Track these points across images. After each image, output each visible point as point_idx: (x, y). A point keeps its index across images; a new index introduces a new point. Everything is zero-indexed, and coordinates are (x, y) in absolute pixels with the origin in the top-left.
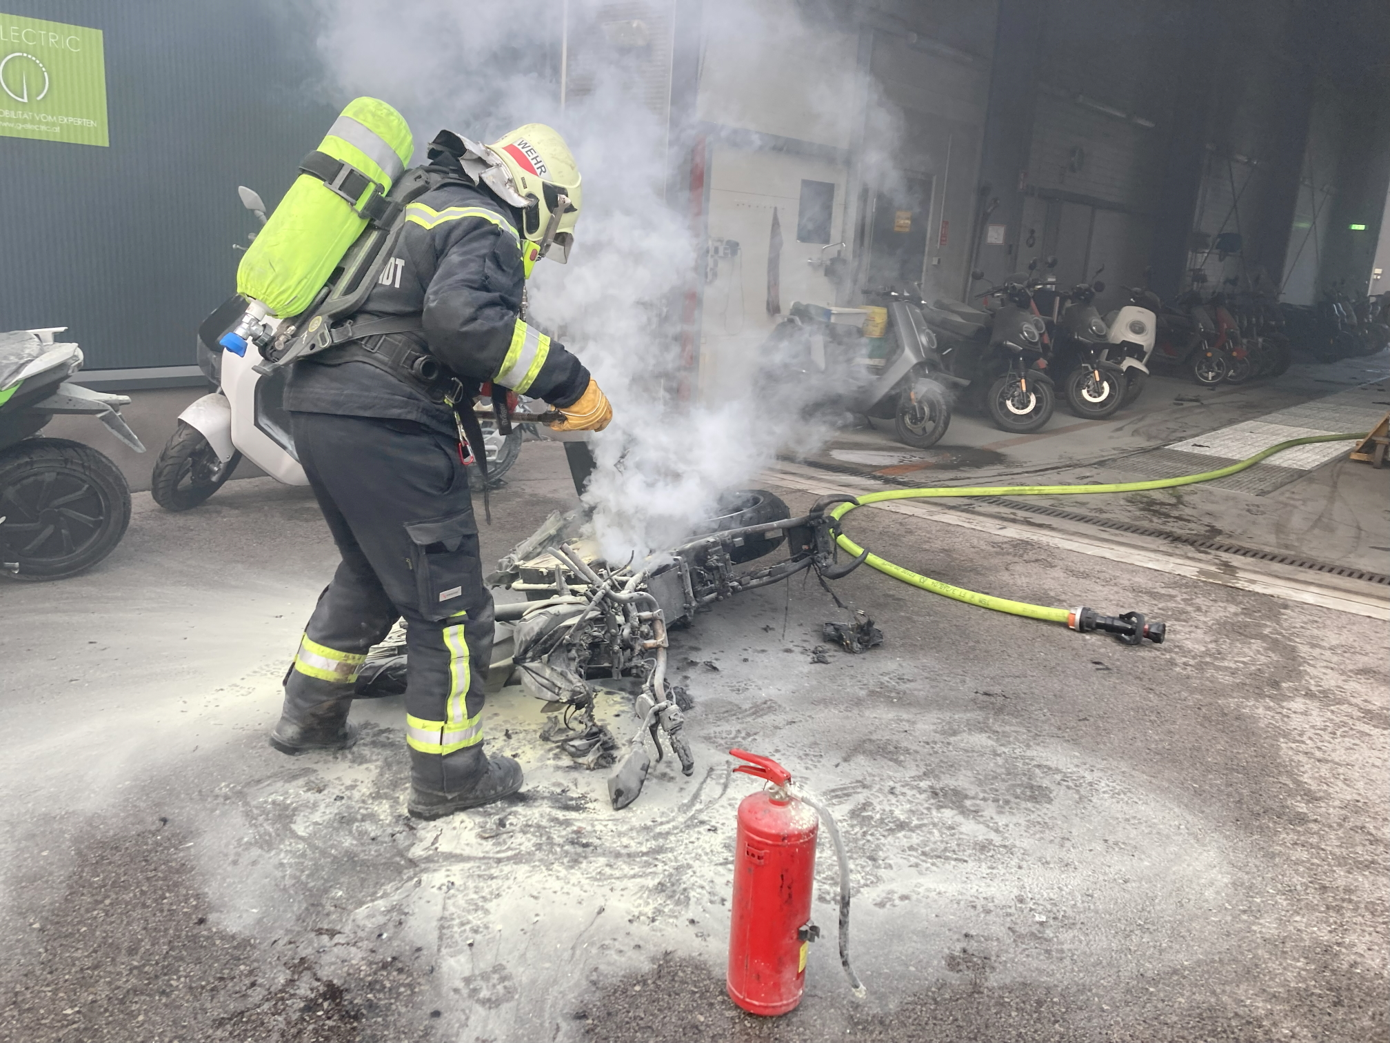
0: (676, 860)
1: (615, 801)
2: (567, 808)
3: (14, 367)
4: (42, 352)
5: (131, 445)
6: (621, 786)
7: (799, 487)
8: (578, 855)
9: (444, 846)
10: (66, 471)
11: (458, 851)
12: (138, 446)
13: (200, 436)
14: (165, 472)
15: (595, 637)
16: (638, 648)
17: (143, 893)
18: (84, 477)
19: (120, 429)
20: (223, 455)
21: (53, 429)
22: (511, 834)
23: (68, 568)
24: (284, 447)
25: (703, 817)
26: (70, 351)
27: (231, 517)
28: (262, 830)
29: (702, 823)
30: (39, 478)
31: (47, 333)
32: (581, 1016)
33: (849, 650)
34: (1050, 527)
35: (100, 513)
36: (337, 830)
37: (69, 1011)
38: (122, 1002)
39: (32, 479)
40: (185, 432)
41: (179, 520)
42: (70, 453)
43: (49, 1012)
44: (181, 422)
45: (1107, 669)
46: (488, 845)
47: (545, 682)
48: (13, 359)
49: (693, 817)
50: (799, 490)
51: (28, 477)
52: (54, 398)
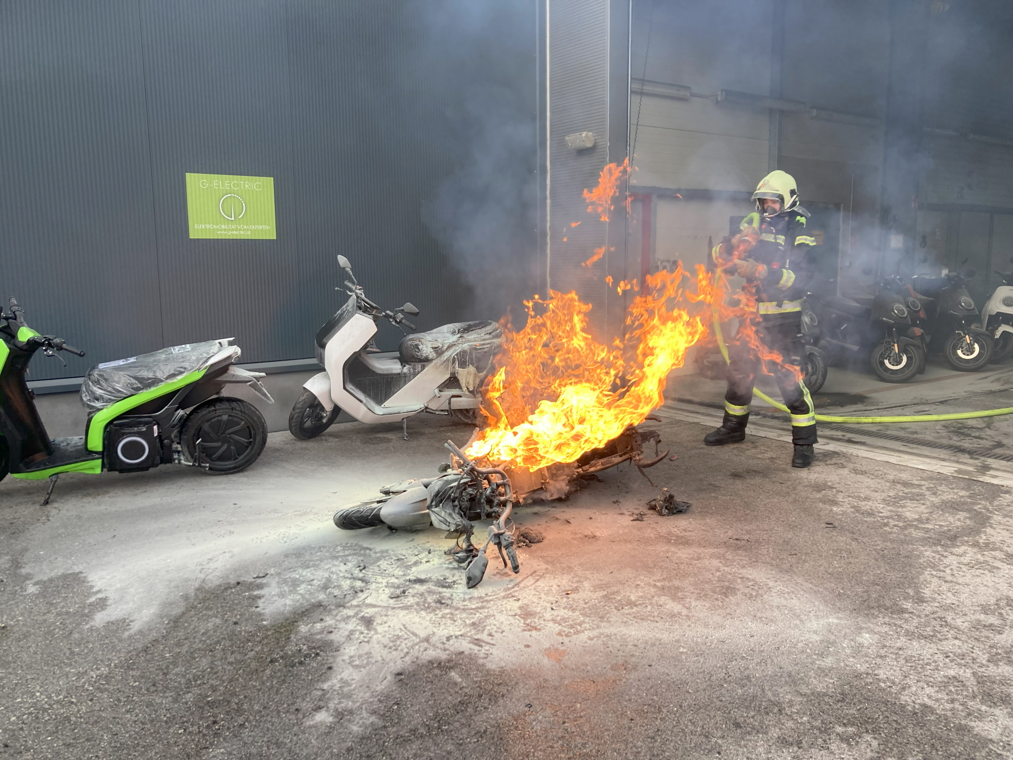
0: (488, 612)
1: (468, 583)
2: (444, 587)
3: (205, 359)
4: (220, 350)
5: (266, 399)
6: (471, 575)
7: (695, 420)
8: (437, 608)
9: (368, 601)
10: (232, 414)
11: (375, 603)
12: (270, 400)
13: (315, 398)
14: (295, 416)
15: (471, 495)
16: (496, 501)
17: (218, 612)
18: (242, 418)
19: (260, 391)
20: (328, 407)
21: (226, 392)
22: (406, 597)
23: (235, 468)
24: (361, 401)
25: (516, 594)
26: (235, 350)
27: (333, 442)
28: (282, 589)
29: (513, 596)
30: (220, 418)
31: (225, 341)
32: (399, 674)
33: (661, 514)
34: (863, 444)
35: (251, 437)
36: (319, 591)
37: (168, 655)
38: (192, 653)
39: (216, 419)
40: (306, 394)
41: (304, 444)
42: (234, 404)
43: (159, 655)
44: (305, 388)
45: (835, 527)
46: (392, 601)
47: (442, 519)
48: (205, 355)
49: (510, 594)
50: (694, 423)
51: (214, 418)
52: (226, 375)
